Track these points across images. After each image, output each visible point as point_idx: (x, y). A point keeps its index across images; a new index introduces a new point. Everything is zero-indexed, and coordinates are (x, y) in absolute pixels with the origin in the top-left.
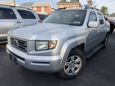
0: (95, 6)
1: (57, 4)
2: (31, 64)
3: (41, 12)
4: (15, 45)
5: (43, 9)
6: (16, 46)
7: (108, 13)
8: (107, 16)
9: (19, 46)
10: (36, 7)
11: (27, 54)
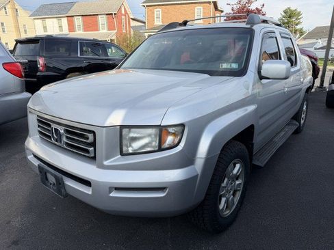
0: (260, 8)
1: (145, 4)
2: (111, 195)
3: (98, 30)
4: (57, 141)
5: (102, 20)
6: (61, 142)
7: (301, 29)
8: (301, 36)
9: (67, 143)
10: (82, 16)
11: (98, 167)
